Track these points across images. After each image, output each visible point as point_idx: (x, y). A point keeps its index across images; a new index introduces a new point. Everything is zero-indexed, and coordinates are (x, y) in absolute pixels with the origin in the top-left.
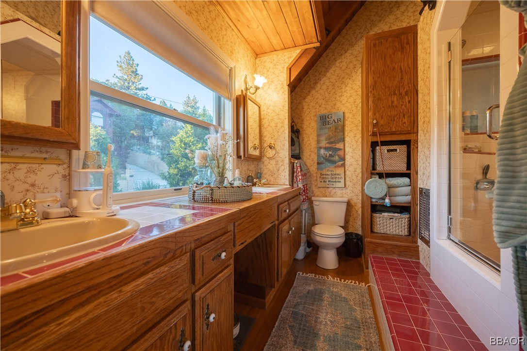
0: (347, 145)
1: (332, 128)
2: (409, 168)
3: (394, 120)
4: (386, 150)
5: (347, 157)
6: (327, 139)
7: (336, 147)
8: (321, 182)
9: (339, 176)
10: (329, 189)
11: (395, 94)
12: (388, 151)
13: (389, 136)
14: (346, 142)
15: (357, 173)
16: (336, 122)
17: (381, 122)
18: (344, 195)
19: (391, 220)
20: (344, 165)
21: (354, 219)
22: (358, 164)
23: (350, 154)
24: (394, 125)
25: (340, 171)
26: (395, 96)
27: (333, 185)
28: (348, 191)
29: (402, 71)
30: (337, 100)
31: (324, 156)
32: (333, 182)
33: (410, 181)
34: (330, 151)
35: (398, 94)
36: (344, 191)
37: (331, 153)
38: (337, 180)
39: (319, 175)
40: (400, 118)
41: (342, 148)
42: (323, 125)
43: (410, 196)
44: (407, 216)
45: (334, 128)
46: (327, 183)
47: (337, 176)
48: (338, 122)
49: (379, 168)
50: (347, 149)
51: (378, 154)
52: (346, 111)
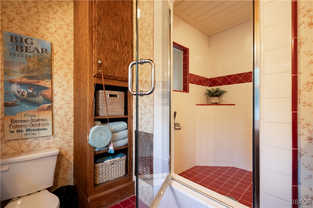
0: (55, 84)
1: (32, 58)
2: (126, 113)
3: (117, 66)
4: (108, 95)
5: (55, 98)
6: (24, 71)
7: (39, 84)
8: (13, 132)
9: (45, 122)
10: (26, 141)
11: (117, 40)
12: (111, 96)
13: (112, 80)
14: (54, 80)
15: (68, 117)
16: (40, 51)
17: (106, 64)
18: (52, 145)
19: (113, 165)
20: (51, 108)
21: (65, 170)
22: (70, 107)
23: (59, 95)
24: (117, 71)
25: (47, 115)
26: (118, 42)
27: (34, 134)
28: (56, 139)
29: (123, 21)
30: (41, 24)
31: (19, 95)
32: (34, 130)
33: (127, 125)
34: (30, 88)
35: (120, 41)
36: (51, 141)
37: (30, 91)
38: (41, 127)
39: (8, 123)
40: (121, 65)
41: (50, 86)
42: (17, 50)
43: (127, 138)
44: (125, 157)
45: (37, 59)
46: (25, 132)
47: (41, 122)
48: (42, 52)
49: (103, 113)
50: (56, 89)
51: (101, 98)
52: (55, 43)
